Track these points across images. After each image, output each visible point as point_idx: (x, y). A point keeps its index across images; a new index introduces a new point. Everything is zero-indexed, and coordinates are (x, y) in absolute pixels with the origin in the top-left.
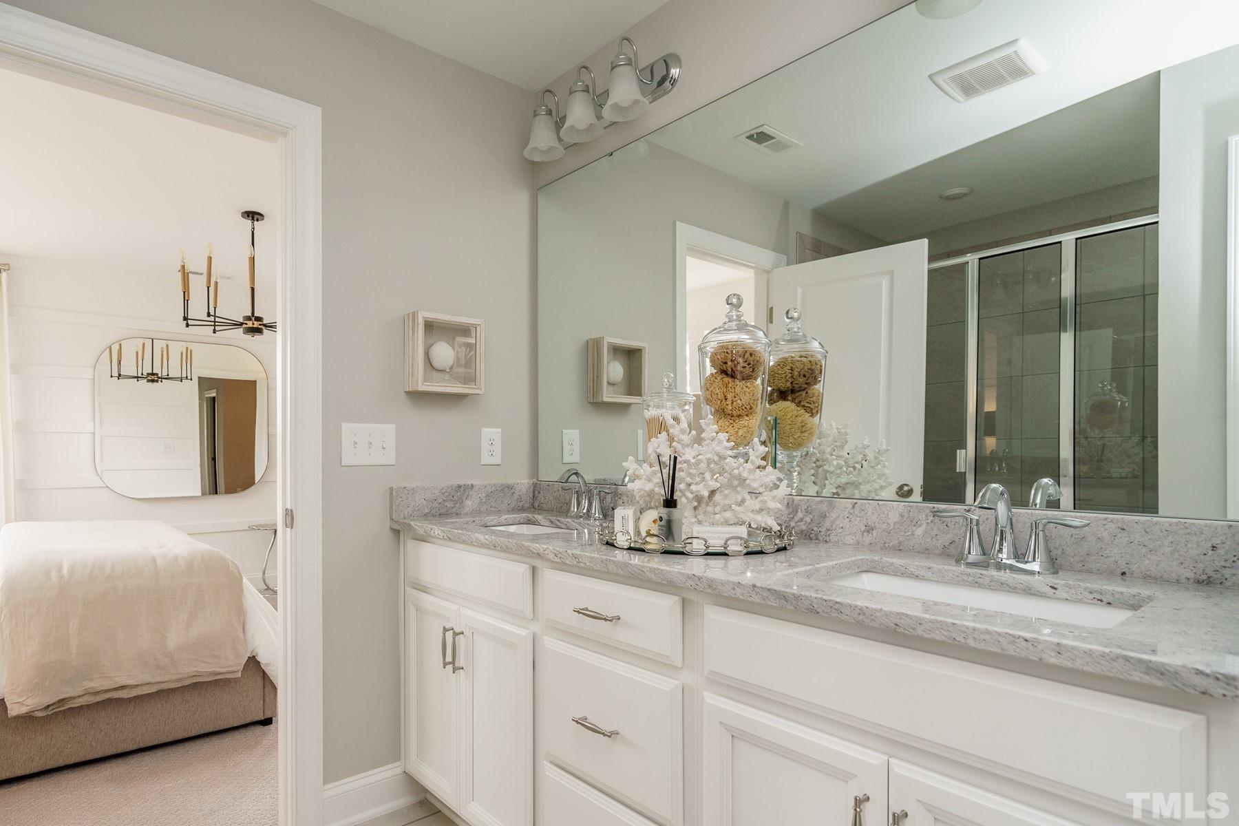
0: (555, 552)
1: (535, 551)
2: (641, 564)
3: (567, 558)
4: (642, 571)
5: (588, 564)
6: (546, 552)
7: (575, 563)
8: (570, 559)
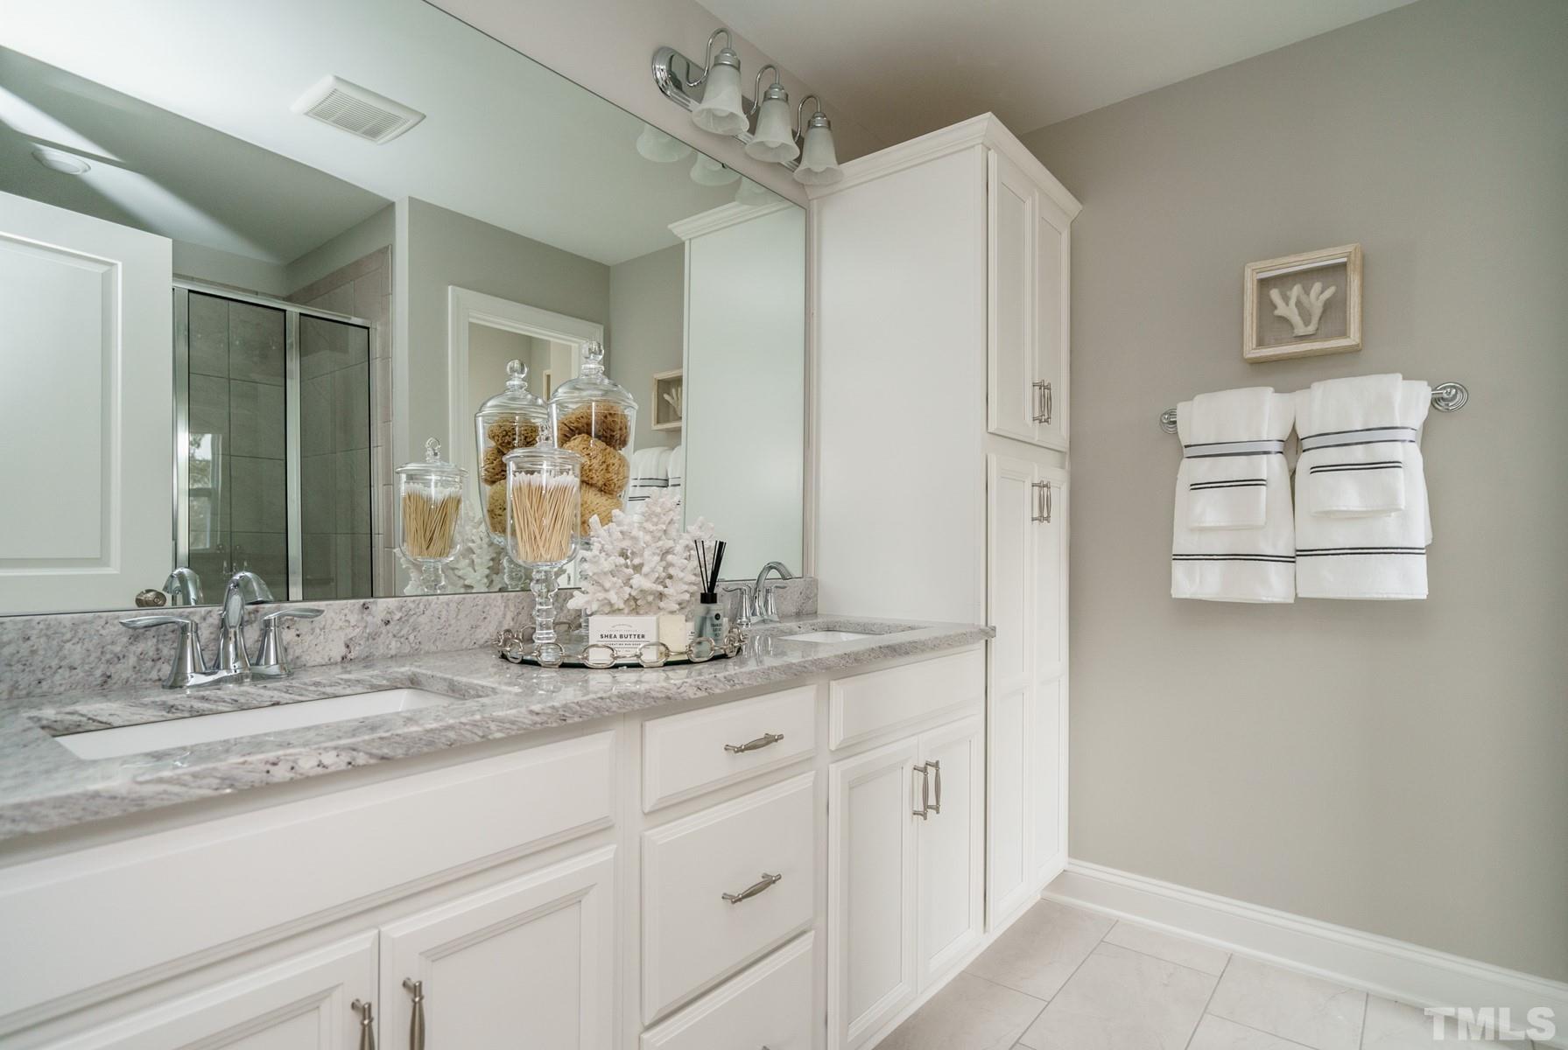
0: (698, 683)
1: (660, 695)
2: (803, 660)
3: (716, 686)
4: (805, 667)
5: (746, 682)
6: (682, 689)
7: (729, 687)
8: (721, 685)
